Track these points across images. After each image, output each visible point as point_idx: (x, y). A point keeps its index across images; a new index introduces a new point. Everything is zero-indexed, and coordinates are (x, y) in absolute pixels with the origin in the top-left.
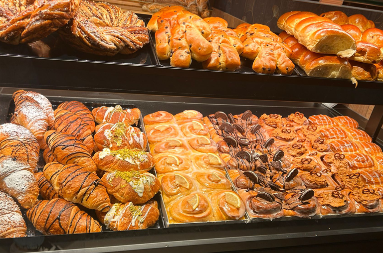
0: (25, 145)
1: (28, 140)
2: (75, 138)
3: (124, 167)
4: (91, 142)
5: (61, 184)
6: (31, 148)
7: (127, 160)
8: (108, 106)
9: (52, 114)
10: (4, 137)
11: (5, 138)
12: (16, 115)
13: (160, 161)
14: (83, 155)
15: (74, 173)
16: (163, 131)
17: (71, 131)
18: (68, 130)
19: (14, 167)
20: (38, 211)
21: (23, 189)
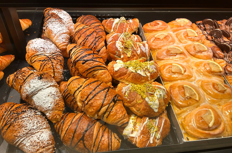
0: (51, 60)
1: (54, 55)
2: (92, 52)
3: (137, 79)
4: (105, 53)
5: (84, 102)
6: (56, 62)
7: (139, 72)
8: (115, 17)
9: (72, 27)
10: (33, 52)
11: (34, 54)
12: (45, 30)
13: (165, 69)
14: (100, 68)
15: (94, 90)
16: (162, 39)
17: (88, 44)
18: (86, 43)
19: (41, 86)
20: (64, 127)
21: (50, 107)
